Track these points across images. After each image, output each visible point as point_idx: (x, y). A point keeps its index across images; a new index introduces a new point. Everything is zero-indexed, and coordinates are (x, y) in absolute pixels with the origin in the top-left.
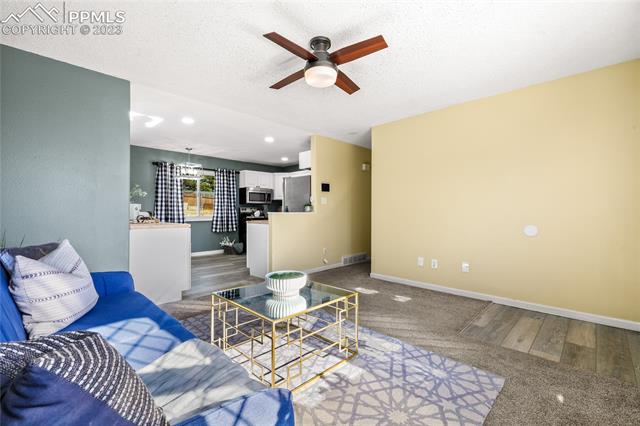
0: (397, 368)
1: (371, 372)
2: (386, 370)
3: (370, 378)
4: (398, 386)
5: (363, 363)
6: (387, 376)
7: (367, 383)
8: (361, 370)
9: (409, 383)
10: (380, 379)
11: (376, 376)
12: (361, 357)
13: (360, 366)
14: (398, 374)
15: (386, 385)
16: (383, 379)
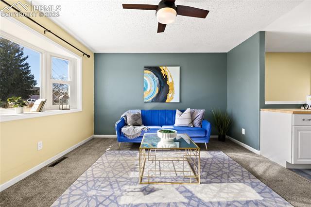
0: (115, 185)
1: (126, 178)
2: (120, 181)
3: (125, 176)
4: (112, 178)
5: (133, 180)
6: (118, 180)
7: (124, 174)
8: (131, 177)
9: (107, 181)
10: (121, 177)
11: (123, 178)
12: (137, 183)
13: (133, 178)
14: (114, 182)
15: (117, 176)
16: (119, 178)
